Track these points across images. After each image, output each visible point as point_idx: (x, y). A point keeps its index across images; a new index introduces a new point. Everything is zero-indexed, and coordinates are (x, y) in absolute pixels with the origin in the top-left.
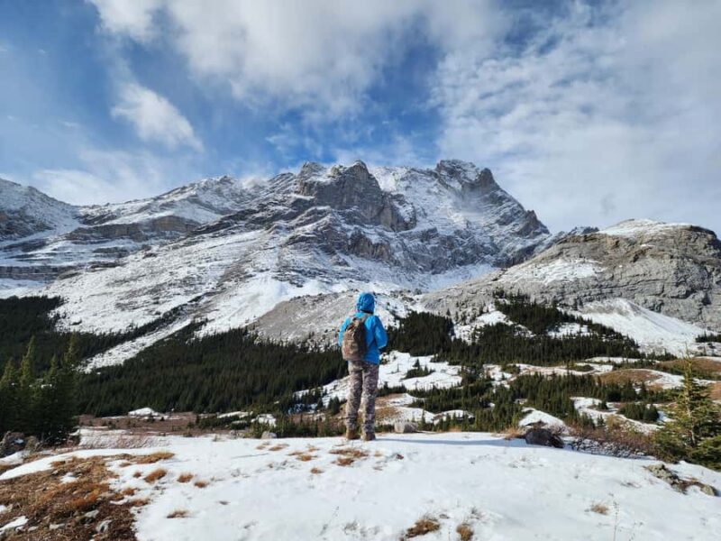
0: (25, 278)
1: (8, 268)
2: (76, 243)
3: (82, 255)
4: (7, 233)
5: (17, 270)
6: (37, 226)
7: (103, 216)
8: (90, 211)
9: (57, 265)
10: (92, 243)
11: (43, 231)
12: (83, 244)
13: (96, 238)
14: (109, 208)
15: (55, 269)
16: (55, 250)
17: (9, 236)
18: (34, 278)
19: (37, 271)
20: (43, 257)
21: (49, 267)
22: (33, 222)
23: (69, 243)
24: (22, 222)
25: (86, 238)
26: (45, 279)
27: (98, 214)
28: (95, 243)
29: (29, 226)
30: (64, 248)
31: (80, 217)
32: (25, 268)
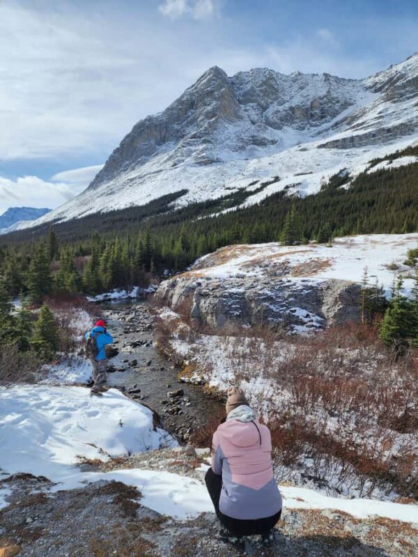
0: (366, 144)
1: (350, 138)
2: (394, 102)
3: (406, 112)
4: (322, 117)
5: (357, 138)
6: (342, 105)
7: (391, 79)
8: (377, 79)
9: (390, 125)
10: (408, 98)
11: (346, 108)
12: (401, 101)
13: (411, 92)
14: (394, 69)
15: (389, 130)
16: (380, 113)
17: (323, 120)
18: (374, 143)
19: (374, 136)
20: (373, 122)
21: (383, 129)
22: (338, 102)
23: (388, 104)
24: (330, 104)
25: (402, 95)
26: (383, 142)
27: (387, 79)
28: (411, 97)
29: (337, 107)
30: (386, 109)
31: (370, 87)
32: (364, 135)
